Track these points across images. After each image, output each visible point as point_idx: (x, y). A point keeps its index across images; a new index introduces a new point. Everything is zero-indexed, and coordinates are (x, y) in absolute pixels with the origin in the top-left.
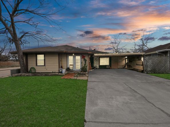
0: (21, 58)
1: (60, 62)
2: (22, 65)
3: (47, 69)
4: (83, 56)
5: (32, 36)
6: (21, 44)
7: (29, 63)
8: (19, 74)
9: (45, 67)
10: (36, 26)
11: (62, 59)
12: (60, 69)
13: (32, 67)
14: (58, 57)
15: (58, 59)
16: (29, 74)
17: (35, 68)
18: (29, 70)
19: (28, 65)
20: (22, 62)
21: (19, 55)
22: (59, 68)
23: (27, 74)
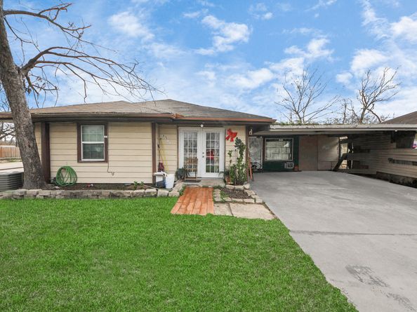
0: (27, 135)
1: (157, 152)
2: (30, 161)
3: (113, 174)
4: (229, 130)
5: (64, 64)
6: (29, 91)
7: (52, 152)
8: (18, 192)
9: (106, 164)
10: (80, 36)
11: (164, 141)
12: (158, 173)
13: (64, 164)
14: (149, 135)
15: (150, 141)
16: (53, 192)
17: (75, 169)
18: (54, 175)
19: (52, 158)
20: (28, 150)
21: (17, 127)
22: (154, 171)
23: (46, 193)
